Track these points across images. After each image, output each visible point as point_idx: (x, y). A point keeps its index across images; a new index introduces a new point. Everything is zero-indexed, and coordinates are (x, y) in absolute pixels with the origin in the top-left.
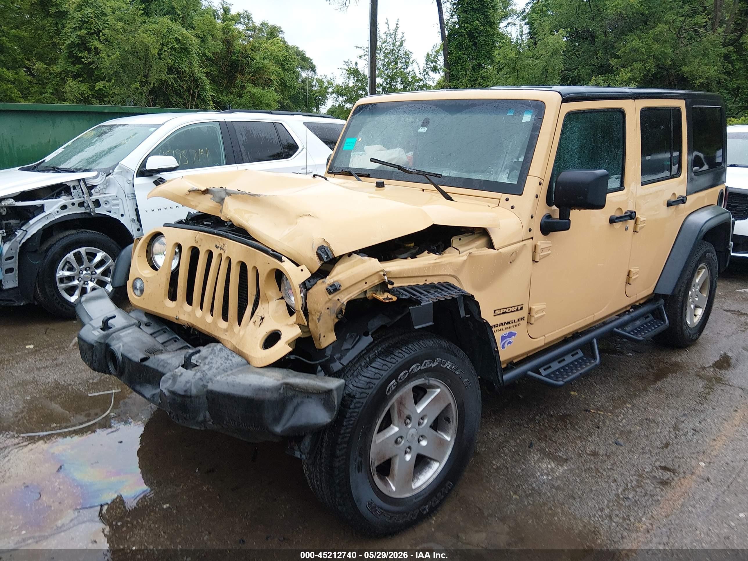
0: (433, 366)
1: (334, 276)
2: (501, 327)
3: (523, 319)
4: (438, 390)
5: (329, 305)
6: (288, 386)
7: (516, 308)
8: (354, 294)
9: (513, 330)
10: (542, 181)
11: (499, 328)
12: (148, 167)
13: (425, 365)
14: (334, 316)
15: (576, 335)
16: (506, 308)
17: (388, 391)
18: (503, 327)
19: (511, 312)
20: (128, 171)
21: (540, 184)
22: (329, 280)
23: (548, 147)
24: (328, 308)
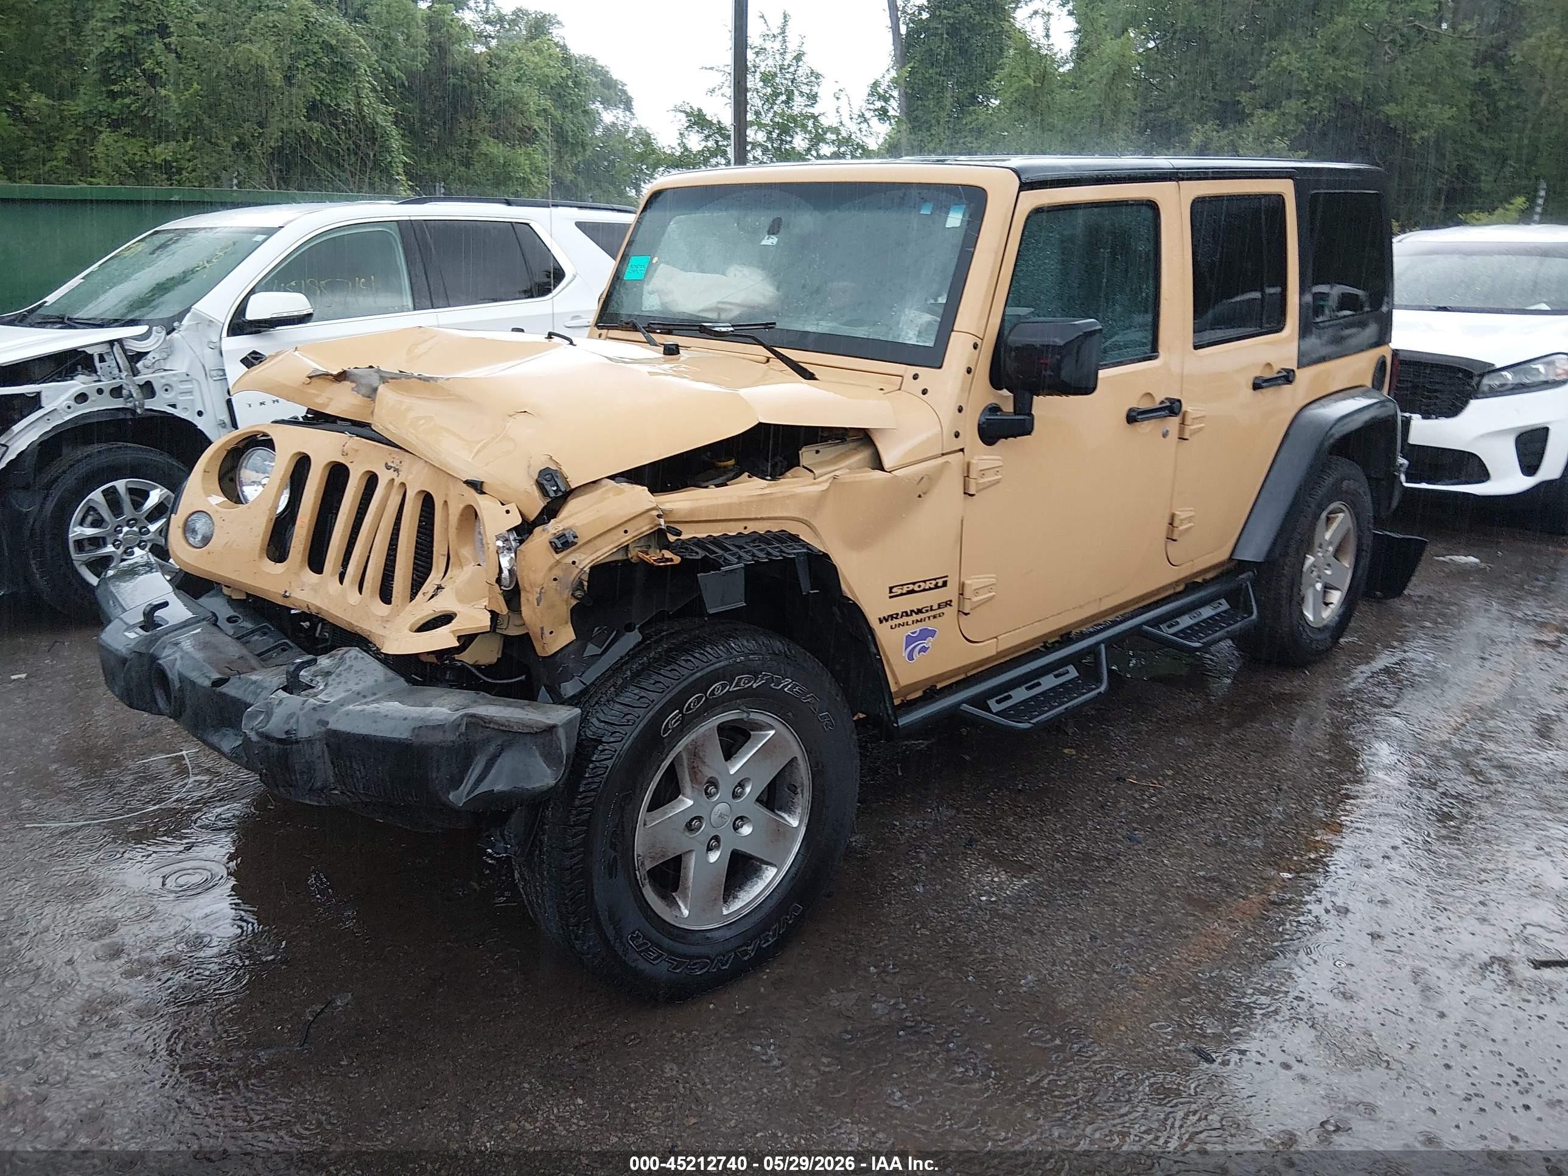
0: (755, 686)
1: (566, 518)
2: (905, 619)
3: (948, 603)
4: (772, 732)
5: (557, 572)
6: (475, 723)
7: (934, 582)
8: (603, 552)
9: (929, 625)
10: (979, 342)
11: (900, 621)
12: (250, 315)
13: (737, 685)
14: (567, 593)
15: (1065, 637)
16: (914, 584)
17: (666, 729)
18: (909, 619)
19: (924, 590)
20: (210, 322)
21: (975, 346)
22: (554, 527)
23: (991, 277)
24: (555, 579)
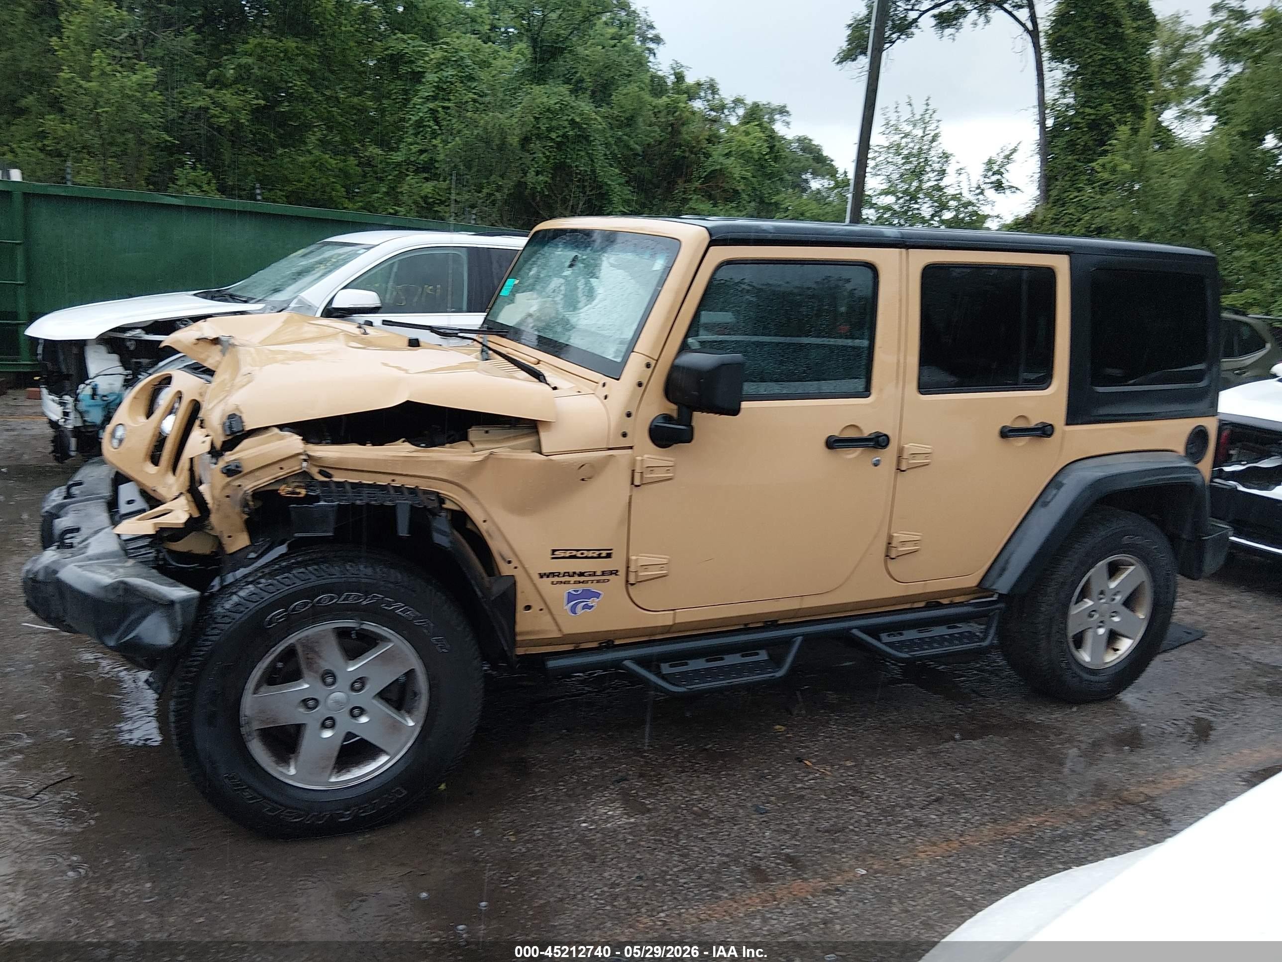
0: (364, 603)
1: (238, 452)
2: (567, 579)
3: (615, 573)
4: (391, 645)
5: (228, 492)
6: (127, 589)
7: (598, 552)
8: (263, 480)
9: (594, 587)
10: (653, 363)
11: (563, 579)
12: (335, 305)
13: (346, 599)
14: (238, 509)
16: (578, 550)
17: (270, 622)
18: (572, 579)
19: (586, 557)
20: (309, 307)
21: (648, 366)
22: (229, 457)
23: (670, 312)
24: (228, 497)
